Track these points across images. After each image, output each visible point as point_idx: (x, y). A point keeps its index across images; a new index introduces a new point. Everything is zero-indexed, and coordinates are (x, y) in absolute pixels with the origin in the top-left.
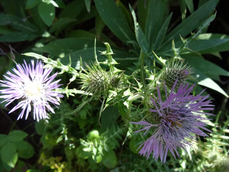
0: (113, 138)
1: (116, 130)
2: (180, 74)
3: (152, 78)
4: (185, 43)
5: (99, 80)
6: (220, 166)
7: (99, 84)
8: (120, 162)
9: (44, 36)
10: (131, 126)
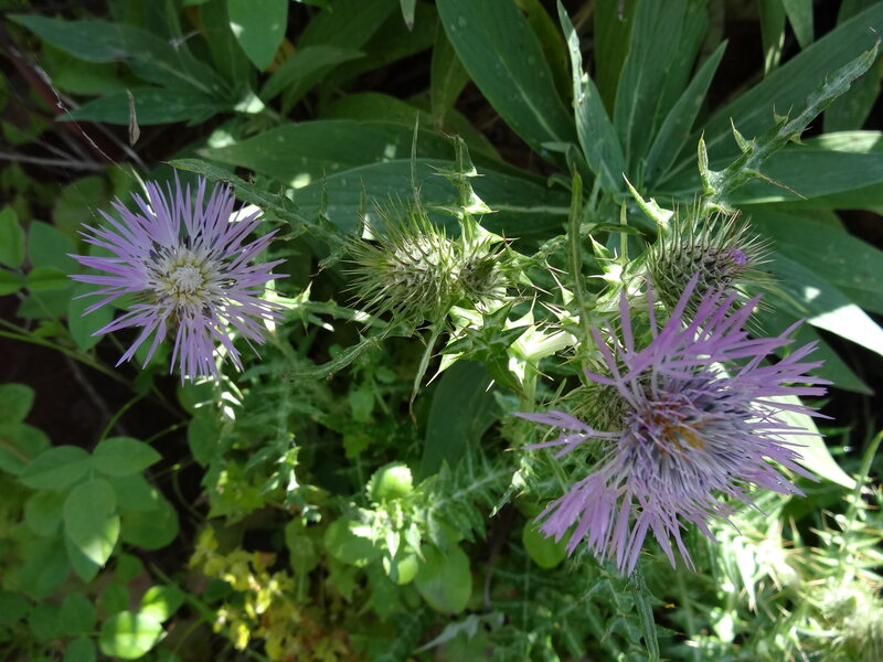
0: (465, 502)
1: (479, 474)
2: (714, 262)
3: (613, 274)
4: (750, 152)
5: (421, 266)
6: (865, 640)
7: (417, 278)
8: (486, 599)
9: (240, 107)
10: (528, 454)
